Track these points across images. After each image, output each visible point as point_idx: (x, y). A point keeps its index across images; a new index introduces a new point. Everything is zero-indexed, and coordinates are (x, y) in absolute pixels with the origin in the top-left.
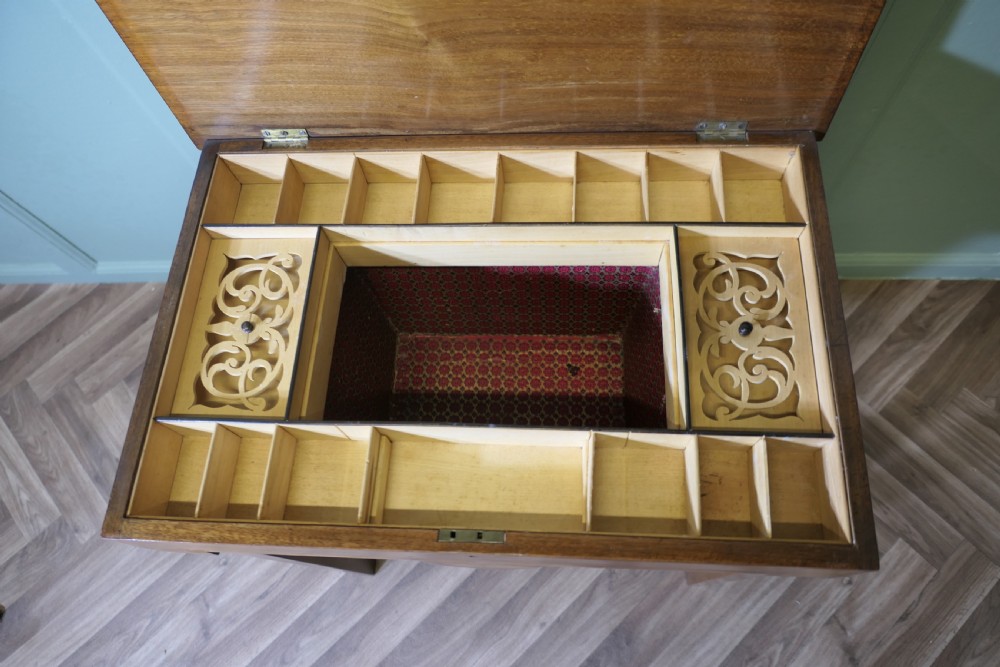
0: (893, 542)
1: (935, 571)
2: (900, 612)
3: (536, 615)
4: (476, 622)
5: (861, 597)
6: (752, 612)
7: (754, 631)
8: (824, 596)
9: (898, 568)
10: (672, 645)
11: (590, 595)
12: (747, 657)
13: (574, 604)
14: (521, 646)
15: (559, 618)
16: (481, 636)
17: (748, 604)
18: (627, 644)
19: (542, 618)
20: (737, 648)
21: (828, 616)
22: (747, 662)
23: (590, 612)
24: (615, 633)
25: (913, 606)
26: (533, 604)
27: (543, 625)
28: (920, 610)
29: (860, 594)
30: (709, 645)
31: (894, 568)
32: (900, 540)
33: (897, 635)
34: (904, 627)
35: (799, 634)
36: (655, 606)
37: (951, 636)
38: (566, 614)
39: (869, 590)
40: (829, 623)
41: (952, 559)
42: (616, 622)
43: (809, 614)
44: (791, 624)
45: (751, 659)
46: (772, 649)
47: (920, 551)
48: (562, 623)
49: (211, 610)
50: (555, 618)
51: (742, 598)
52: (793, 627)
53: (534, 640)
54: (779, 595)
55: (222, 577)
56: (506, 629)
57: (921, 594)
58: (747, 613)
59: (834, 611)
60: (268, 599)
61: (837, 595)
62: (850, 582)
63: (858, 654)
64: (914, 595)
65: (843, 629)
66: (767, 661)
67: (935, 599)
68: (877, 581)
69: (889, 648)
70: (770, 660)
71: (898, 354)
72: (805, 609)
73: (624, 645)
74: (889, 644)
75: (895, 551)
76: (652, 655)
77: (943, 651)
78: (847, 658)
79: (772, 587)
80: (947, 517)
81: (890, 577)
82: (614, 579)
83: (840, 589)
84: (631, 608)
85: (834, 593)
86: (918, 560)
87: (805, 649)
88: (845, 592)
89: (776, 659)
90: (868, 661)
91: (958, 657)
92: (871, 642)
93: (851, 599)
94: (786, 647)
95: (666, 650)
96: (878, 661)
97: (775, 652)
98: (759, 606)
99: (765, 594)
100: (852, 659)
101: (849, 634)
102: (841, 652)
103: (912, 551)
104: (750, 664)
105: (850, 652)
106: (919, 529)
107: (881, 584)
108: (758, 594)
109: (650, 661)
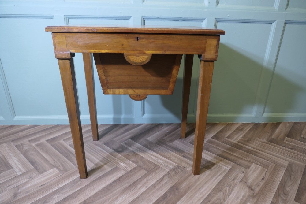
0: (252, 164)
1: (267, 169)
2: (261, 178)
3: (144, 185)
4: (122, 188)
5: (248, 175)
6: (216, 180)
7: (218, 184)
8: (237, 176)
9: (256, 169)
10: (192, 189)
11: (163, 179)
12: (218, 191)
13: (157, 181)
14: (139, 193)
15: (152, 185)
16: (124, 191)
17: (214, 179)
18: (177, 190)
19: (146, 185)
20: (213, 189)
21: (240, 180)
22: (218, 192)
23: (163, 183)
24: (172, 187)
25: (264, 177)
26: (143, 182)
27: (147, 187)
28: (267, 177)
29: (247, 175)
30: (204, 189)
31: (255, 169)
32: (254, 164)
33: (263, 183)
35: (232, 185)
36: (185, 180)
37: (279, 183)
38: (155, 184)
39: (249, 174)
40: (241, 181)
41: (270, 166)
42: (172, 185)
43: (234, 180)
44: (229, 182)
45: (219, 191)
46: (225, 189)
47: (261, 166)
48: (153, 186)
49: (19, 190)
50: (151, 185)
51: (212, 177)
52: (230, 183)
53: (144, 191)
54: (223, 176)
55: (28, 181)
56: (133, 188)
57: (265, 174)
58: (214, 180)
59: (241, 179)
60: (44, 186)
61: (241, 176)
62: (243, 173)
63: (253, 188)
64: (263, 174)
65: (246, 183)
66: (224, 191)
67: (270, 175)
68: (251, 172)
69: (262, 186)
70: (226, 191)
71: (238, 133)
72: (232, 179)
73: (176, 190)
74: (261, 185)
75: (253, 166)
76: (186, 192)
77: (279, 186)
78: (250, 189)
79: (220, 174)
80: (264, 159)
81: (255, 171)
82: (170, 175)
83: (241, 174)
84: (177, 181)
85: (240, 175)
86: (260, 167)
87: (236, 188)
88: (243, 175)
89: (228, 191)
90: (257, 190)
91: (284, 187)
92: (256, 185)
93: (245, 176)
94: (229, 188)
95: (190, 191)
96: (260, 189)
97: (226, 189)
98: (218, 179)
99: (218, 176)
100: (252, 189)
101: (248, 183)
102: (248, 188)
103: (258, 166)
104: (219, 192)
105: (250, 188)
106: (258, 161)
107: (253, 172)
108: (217, 176)
109: (185, 194)
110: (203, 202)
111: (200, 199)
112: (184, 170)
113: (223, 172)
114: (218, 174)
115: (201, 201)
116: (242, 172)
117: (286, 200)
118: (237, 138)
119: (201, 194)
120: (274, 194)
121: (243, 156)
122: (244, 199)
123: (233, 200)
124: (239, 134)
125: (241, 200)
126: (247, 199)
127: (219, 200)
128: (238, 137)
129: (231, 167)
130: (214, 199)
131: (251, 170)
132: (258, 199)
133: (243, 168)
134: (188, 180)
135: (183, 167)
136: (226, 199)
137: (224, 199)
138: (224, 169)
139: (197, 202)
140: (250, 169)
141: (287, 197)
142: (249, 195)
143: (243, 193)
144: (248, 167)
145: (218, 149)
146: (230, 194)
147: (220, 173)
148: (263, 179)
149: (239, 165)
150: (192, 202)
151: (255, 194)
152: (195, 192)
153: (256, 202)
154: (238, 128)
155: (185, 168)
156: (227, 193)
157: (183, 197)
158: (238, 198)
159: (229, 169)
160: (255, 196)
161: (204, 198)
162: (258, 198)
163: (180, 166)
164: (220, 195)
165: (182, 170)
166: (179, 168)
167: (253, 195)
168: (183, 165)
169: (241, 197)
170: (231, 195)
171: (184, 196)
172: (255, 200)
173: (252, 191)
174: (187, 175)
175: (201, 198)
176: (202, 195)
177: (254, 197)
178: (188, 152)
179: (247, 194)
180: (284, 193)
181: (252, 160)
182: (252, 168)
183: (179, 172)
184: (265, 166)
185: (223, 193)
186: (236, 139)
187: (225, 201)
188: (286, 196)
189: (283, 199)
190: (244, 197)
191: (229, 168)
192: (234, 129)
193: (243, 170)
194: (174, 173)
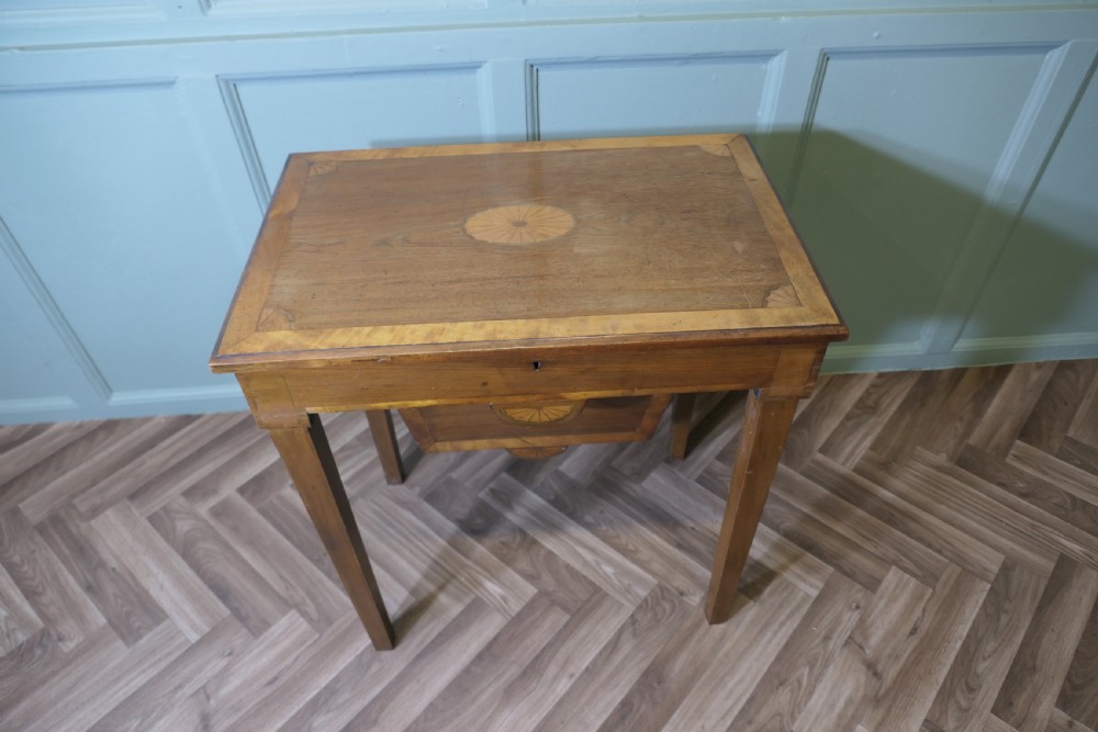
0: (888, 570)
1: (930, 590)
2: (908, 628)
3: (564, 667)
5: (872, 618)
6: (774, 642)
7: (779, 658)
8: (837, 621)
9: (898, 591)
10: (703, 679)
11: (617, 641)
12: (776, 683)
13: (601, 653)
14: (550, 699)
15: (587, 667)
16: (509, 694)
17: (769, 635)
18: (659, 683)
19: (571, 670)
20: (765, 676)
21: (846, 638)
22: (777, 688)
23: (618, 657)
24: (646, 674)
25: (920, 621)
26: (560, 657)
27: (571, 676)
28: (925, 625)
29: (869, 617)
30: (738, 676)
31: (895, 591)
32: (894, 567)
33: (910, 648)
34: (915, 641)
35: (821, 657)
36: (682, 644)
37: (959, 644)
38: (594, 662)
39: (876, 611)
40: (847, 643)
41: (943, 578)
42: (644, 665)
43: (827, 638)
44: (812, 648)
45: (781, 684)
46: (798, 673)
47: (914, 575)
48: (590, 672)
49: (213, 702)
50: (584, 667)
51: (762, 631)
52: (814, 651)
53: (563, 692)
54: (795, 625)
55: (226, 668)
56: (534, 683)
57: (924, 611)
58: (769, 642)
59: (849, 633)
60: (278, 683)
61: (849, 619)
62: (858, 607)
63: (880, 668)
64: (918, 612)
65: (861, 647)
66: (796, 683)
67: (937, 613)
68: (882, 604)
69: (907, 660)
70: (800, 683)
71: (858, 426)
72: (823, 634)
73: (655, 685)
74: (906, 656)
75: (892, 577)
76: (684, 691)
77: (957, 657)
78: (870, 673)
79: (788, 617)
80: (930, 546)
81: (893, 599)
82: (637, 626)
83: (850, 614)
84: (658, 651)
85: (846, 618)
86: (913, 582)
87: (831, 669)
88: (855, 616)
89: (805, 682)
90: (891, 674)
91: (971, 661)
92: (889, 656)
93: (862, 621)
94: (811, 669)
95: (698, 685)
96: (901, 670)
97: (802, 675)
98: (779, 635)
99: (782, 624)
100: (875, 674)
101: (868, 652)
102: (864, 668)
103: (907, 576)
104: (781, 689)
105: (872, 668)
106: (908, 558)
107: (887, 606)
108: (776, 625)
109: (682, 697)
110: (732, 724)
111: (723, 718)
112: (681, 602)
113: (799, 607)
114: (782, 618)
115: (729, 723)
116: (854, 605)
117: (966, 710)
118: (852, 453)
119: (727, 698)
120: (938, 688)
121: (864, 537)
122: (850, 712)
123: (818, 716)
124: (863, 430)
125: (840, 716)
126: (857, 710)
127: (779, 718)
128: (858, 445)
129: (821, 585)
130: (763, 715)
131: (881, 597)
132: (888, 711)
133: (858, 586)
134: (692, 643)
135: (678, 589)
136: (800, 712)
137: (793, 713)
138: (801, 594)
139: (715, 726)
140: (879, 593)
141: (973, 699)
142: (865, 696)
143: (847, 691)
144: (872, 584)
145: (788, 505)
146: (811, 693)
147: (788, 610)
148: (913, 632)
149: (849, 575)
150: (703, 727)
151: (882, 691)
152: (711, 692)
153: (881, 724)
154: (861, 400)
155: (682, 594)
156: (802, 692)
157: (678, 711)
158: (833, 706)
159: (814, 593)
160: (884, 697)
161: (736, 712)
162: (891, 707)
163: (668, 590)
164: (783, 698)
165: (674, 605)
166: (663, 598)
167: (876, 695)
168: (676, 584)
169: (841, 704)
170: (815, 696)
171: (681, 707)
172: (881, 711)
173: (875, 679)
174: (688, 623)
175: (729, 711)
176: (731, 702)
177: (877, 701)
178: (691, 524)
179: (860, 694)
180: (967, 684)
181: (892, 553)
182: (887, 588)
183: (664, 610)
184: (928, 577)
185: (792, 691)
186: (847, 460)
187: (793, 723)
188: (972, 696)
189: (960, 708)
190: (849, 701)
191: (817, 588)
192: (849, 408)
193: (858, 594)
194: (649, 616)
